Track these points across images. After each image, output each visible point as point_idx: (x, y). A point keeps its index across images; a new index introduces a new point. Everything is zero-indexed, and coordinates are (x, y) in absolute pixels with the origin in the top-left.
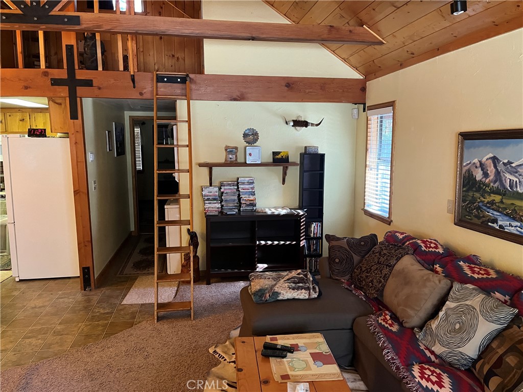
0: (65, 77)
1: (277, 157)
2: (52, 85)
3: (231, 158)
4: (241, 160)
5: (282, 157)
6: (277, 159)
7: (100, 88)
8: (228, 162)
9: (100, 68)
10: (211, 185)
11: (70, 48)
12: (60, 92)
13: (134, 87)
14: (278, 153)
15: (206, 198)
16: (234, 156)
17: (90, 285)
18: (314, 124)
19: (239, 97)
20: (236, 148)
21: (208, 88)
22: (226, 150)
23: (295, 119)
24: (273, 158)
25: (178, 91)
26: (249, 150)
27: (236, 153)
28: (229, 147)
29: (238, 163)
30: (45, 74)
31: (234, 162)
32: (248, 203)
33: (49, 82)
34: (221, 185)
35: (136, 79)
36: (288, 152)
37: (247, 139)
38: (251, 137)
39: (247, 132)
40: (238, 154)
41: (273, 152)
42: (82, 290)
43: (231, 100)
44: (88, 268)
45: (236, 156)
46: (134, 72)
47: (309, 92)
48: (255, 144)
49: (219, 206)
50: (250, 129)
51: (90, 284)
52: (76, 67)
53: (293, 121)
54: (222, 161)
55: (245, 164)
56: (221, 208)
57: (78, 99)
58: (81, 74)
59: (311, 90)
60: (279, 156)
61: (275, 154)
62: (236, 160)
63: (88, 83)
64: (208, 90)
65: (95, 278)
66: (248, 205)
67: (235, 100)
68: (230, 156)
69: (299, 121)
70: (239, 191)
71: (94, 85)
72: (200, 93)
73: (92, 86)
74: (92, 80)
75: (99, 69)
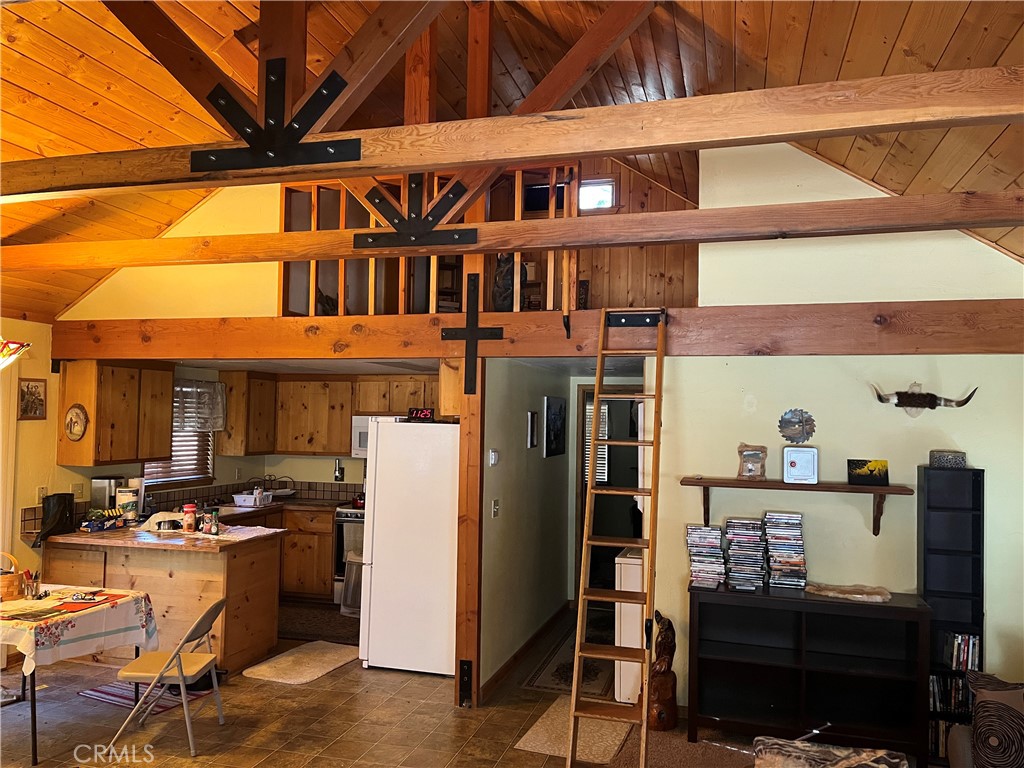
0: (463, 325)
1: (858, 471)
2: (443, 338)
3: (750, 470)
4: (772, 474)
5: (872, 471)
6: (859, 475)
7: (513, 341)
8: (744, 478)
9: (517, 308)
10: (707, 524)
11: (473, 278)
12: (453, 350)
13: (568, 337)
14: (863, 463)
15: (694, 550)
16: (759, 465)
17: (469, 697)
18: (951, 401)
19: (768, 348)
20: (763, 449)
21: (704, 332)
22: (741, 453)
23: (903, 390)
24: (849, 474)
25: (646, 341)
26: (791, 454)
27: (764, 459)
28: (746, 446)
29: (766, 481)
30: (435, 322)
31: (758, 479)
32: (787, 568)
33: (439, 335)
34: (727, 526)
35: (571, 324)
36: (886, 461)
37: (789, 431)
38: (798, 428)
39: (787, 417)
40: (767, 462)
41: (849, 461)
42: (456, 704)
43: (750, 354)
44: (469, 663)
45: (763, 466)
46: (569, 311)
47: (934, 332)
48: (806, 443)
49: (722, 569)
50: (796, 410)
51: (471, 695)
52: (481, 308)
53: (898, 394)
54: (733, 474)
55: (780, 485)
56: (726, 574)
57: (479, 360)
58: (487, 320)
59: (937, 328)
60: (865, 470)
61: (853, 464)
62: (763, 474)
63: (496, 334)
64: (702, 337)
65: (481, 685)
66: (786, 575)
67: (759, 353)
68: (750, 466)
69: (913, 394)
70: (766, 541)
71: (504, 336)
72: (688, 341)
73: (502, 338)
74: (502, 328)
75: (515, 310)
